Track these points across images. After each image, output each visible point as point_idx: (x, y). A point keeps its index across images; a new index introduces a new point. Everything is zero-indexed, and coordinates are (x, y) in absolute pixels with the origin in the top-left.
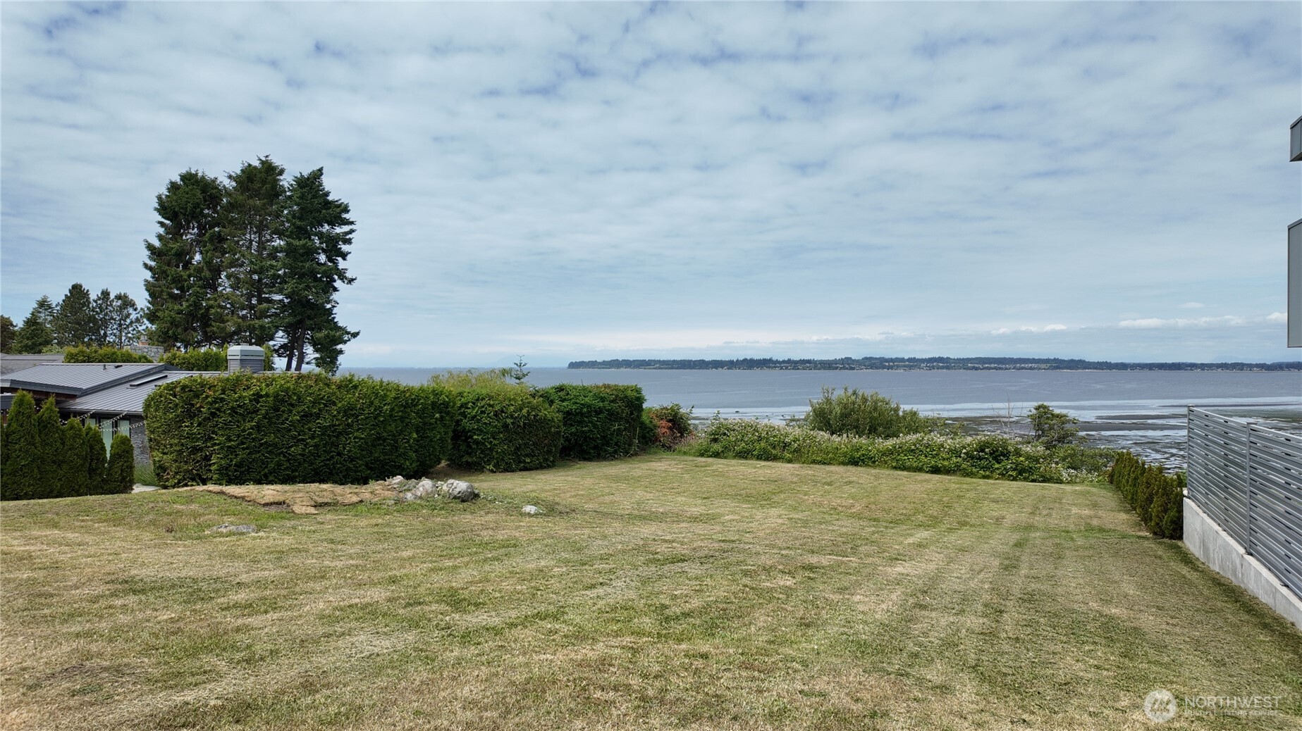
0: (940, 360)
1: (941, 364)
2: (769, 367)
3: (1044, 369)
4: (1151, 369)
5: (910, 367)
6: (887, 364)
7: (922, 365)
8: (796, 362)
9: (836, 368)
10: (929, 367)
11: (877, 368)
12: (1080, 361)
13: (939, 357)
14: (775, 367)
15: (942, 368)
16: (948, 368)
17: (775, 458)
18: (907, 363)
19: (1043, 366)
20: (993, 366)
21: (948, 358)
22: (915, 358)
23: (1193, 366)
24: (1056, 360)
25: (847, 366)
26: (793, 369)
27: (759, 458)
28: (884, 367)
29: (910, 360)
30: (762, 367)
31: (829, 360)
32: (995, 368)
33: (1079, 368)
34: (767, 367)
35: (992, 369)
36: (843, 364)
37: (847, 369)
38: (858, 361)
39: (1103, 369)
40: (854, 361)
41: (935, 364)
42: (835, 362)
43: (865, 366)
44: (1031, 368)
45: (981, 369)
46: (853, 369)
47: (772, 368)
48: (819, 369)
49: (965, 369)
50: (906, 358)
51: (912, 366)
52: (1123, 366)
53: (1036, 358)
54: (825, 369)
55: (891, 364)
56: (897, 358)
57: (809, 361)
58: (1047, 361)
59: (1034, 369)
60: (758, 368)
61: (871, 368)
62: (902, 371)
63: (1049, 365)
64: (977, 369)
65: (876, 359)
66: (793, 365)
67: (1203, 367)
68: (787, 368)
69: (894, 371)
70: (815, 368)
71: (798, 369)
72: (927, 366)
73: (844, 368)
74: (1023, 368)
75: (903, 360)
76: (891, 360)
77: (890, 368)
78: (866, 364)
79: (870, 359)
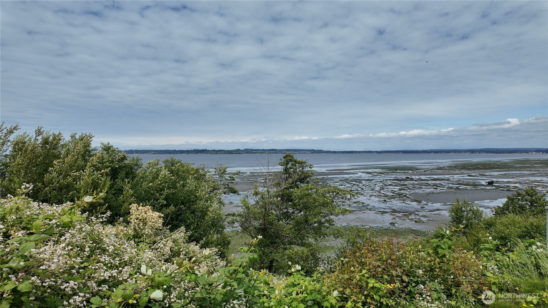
0: (273, 150)
4: (343, 153)
5: (262, 153)
6: (253, 151)
7: (267, 152)
8: (217, 151)
9: (233, 153)
10: (269, 153)
11: (250, 153)
12: (321, 150)
14: (208, 153)
15: (274, 153)
16: (276, 153)
19: (309, 152)
21: (276, 149)
22: (264, 149)
23: (356, 152)
24: (313, 150)
25: (238, 152)
26: (216, 153)
28: (252, 153)
29: (262, 150)
30: (202, 152)
31: (230, 150)
33: (320, 153)
34: (204, 153)
39: (328, 153)
40: (241, 150)
41: (271, 152)
42: (233, 151)
44: (305, 153)
46: (240, 153)
47: (207, 153)
48: (227, 153)
50: (261, 149)
51: (263, 152)
52: (335, 152)
53: (306, 149)
54: (229, 153)
56: (257, 149)
57: (222, 151)
58: (310, 150)
59: (306, 153)
60: (200, 153)
61: (247, 153)
62: (259, 154)
63: (311, 152)
65: (249, 149)
67: (359, 152)
68: (213, 153)
69: (256, 154)
70: (225, 153)
71: (218, 154)
73: (237, 153)
75: (259, 150)
76: (255, 150)
77: (254, 153)
78: (246, 151)
79: (247, 149)
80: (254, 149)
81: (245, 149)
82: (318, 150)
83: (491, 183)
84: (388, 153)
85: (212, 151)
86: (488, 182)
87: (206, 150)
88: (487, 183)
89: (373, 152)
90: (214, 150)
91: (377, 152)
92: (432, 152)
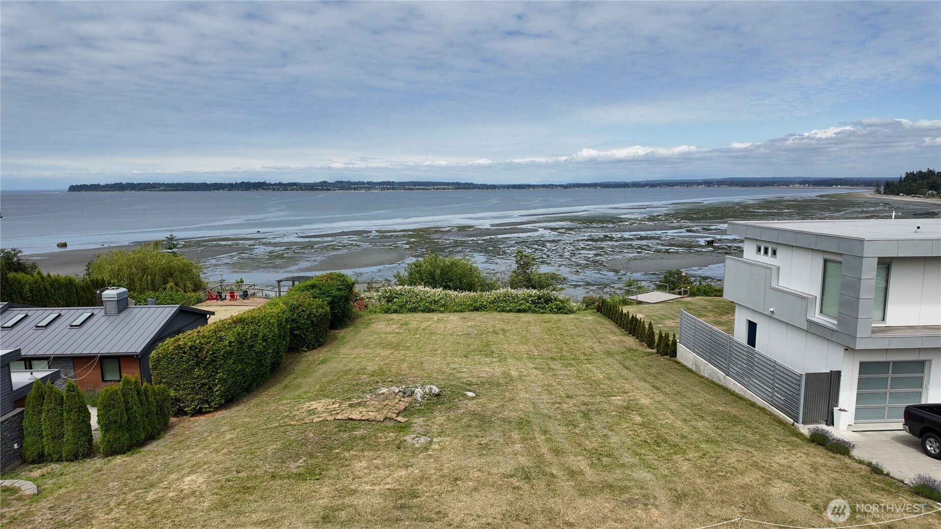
0: (388, 183)
1: (389, 186)
2: (264, 189)
3: (451, 189)
4: (508, 189)
5: (369, 189)
6: (353, 186)
7: (377, 187)
8: (285, 185)
9: (317, 189)
10: (381, 188)
11: (347, 189)
12: (471, 184)
13: (387, 181)
14: (269, 189)
15: (389, 189)
16: (393, 189)
17: (433, 311)
18: (366, 185)
19: (450, 187)
20: (421, 187)
21: (393, 182)
22: (371, 182)
23: (529, 186)
24: (457, 183)
25: (325, 188)
26: (283, 190)
27: (423, 311)
28: (351, 189)
29: (368, 183)
30: (258, 189)
31: (310, 183)
32: (423, 189)
35: (421, 189)
36: (322, 186)
37: (325, 190)
38: (332, 184)
39: (483, 189)
40: (329, 183)
41: (385, 186)
42: (316, 184)
43: (338, 188)
44: (443, 189)
45: (414, 190)
46: (330, 190)
47: (266, 189)
48: (304, 190)
49: (404, 189)
50: (366, 181)
51: (370, 188)
52: (493, 187)
53: (446, 182)
54: (308, 190)
55: (356, 186)
56: (359, 182)
57: (295, 184)
58: (452, 184)
59: (445, 189)
60: (254, 189)
61: (343, 189)
62: (364, 191)
63: (453, 187)
64: (412, 189)
65: (345, 182)
66: (283, 187)
67: (534, 186)
68: (280, 191)
70: (301, 189)
71: (288, 190)
72: (380, 188)
73: (323, 189)
74: (439, 189)
75: (363, 183)
76: (355, 183)
77: (355, 189)
78: (339, 186)
79: (341, 182)
80: (352, 181)
81: (337, 182)
82: (466, 184)
83: (710, 243)
84: (580, 187)
85: (275, 184)
86: (707, 241)
87: (264, 183)
88: (707, 243)
89: (556, 186)
90: (280, 184)
91: (562, 186)
92: (647, 186)
